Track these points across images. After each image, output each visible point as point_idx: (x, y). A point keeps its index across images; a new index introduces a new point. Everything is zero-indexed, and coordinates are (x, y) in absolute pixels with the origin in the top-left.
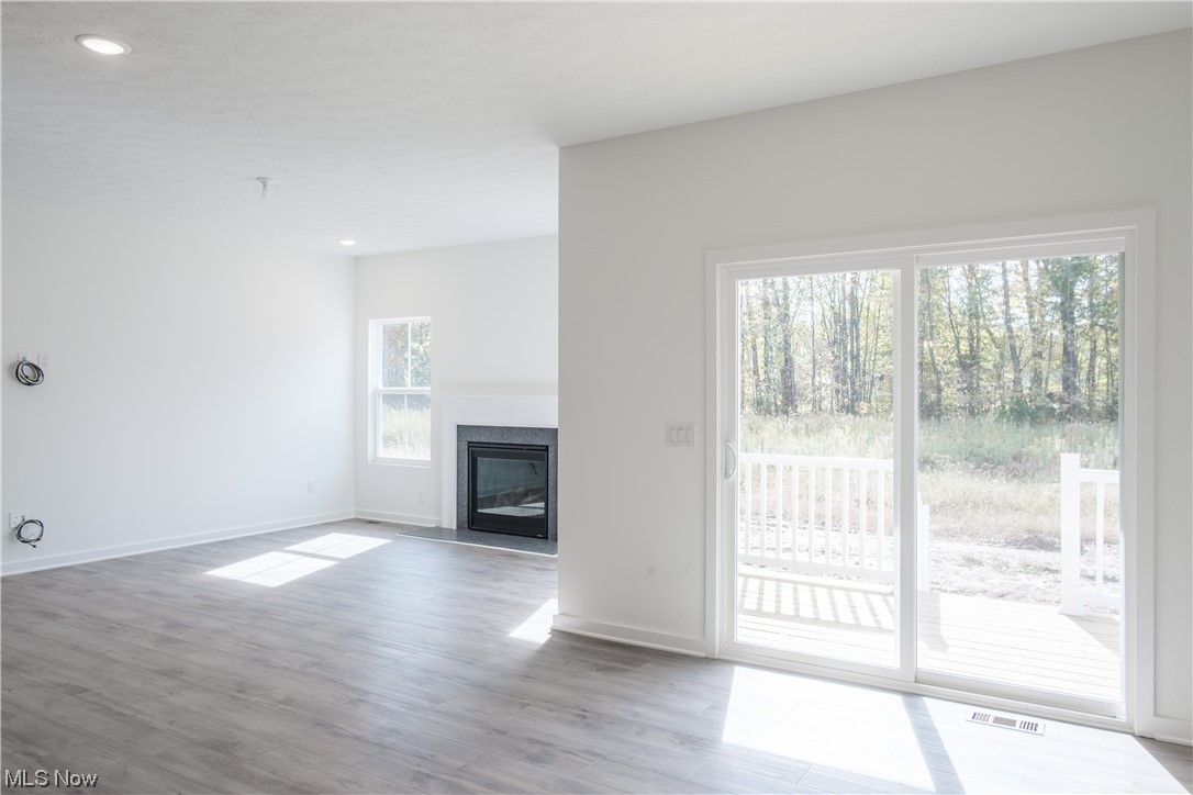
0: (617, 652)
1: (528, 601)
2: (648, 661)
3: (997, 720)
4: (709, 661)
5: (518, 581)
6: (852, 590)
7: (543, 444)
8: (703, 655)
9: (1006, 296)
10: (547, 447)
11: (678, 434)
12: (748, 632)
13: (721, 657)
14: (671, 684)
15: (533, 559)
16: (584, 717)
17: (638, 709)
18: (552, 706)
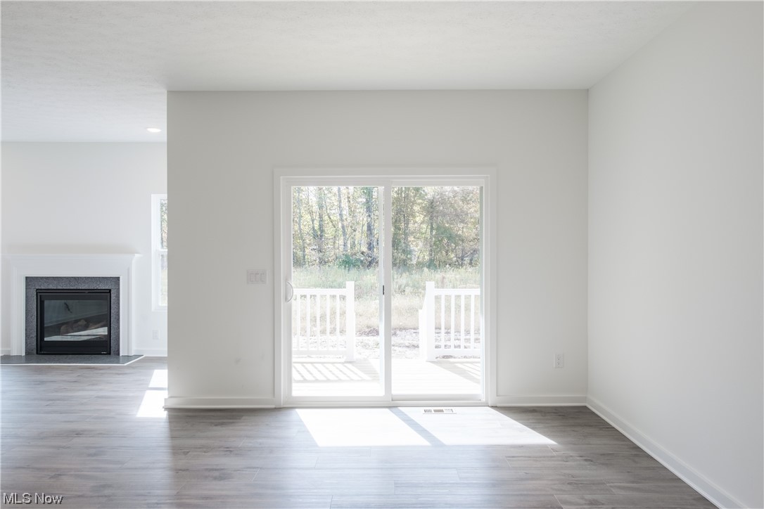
0: (219, 414)
1: (131, 394)
2: (242, 416)
3: (435, 411)
4: (278, 409)
5: (111, 383)
6: (315, 363)
7: (107, 288)
8: (273, 406)
9: (339, 196)
10: (110, 290)
11: (255, 277)
12: (298, 391)
13: (285, 406)
14: (267, 425)
15: (109, 368)
16: (231, 451)
17: (260, 441)
18: (205, 449)
